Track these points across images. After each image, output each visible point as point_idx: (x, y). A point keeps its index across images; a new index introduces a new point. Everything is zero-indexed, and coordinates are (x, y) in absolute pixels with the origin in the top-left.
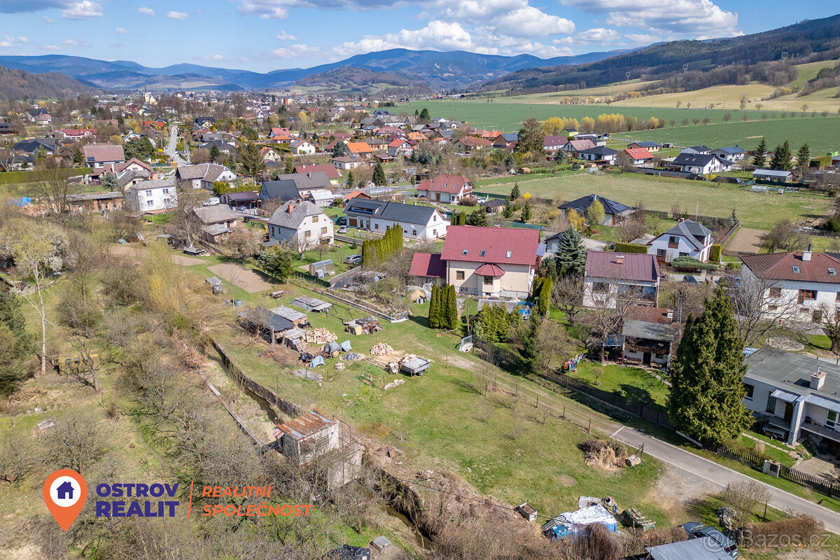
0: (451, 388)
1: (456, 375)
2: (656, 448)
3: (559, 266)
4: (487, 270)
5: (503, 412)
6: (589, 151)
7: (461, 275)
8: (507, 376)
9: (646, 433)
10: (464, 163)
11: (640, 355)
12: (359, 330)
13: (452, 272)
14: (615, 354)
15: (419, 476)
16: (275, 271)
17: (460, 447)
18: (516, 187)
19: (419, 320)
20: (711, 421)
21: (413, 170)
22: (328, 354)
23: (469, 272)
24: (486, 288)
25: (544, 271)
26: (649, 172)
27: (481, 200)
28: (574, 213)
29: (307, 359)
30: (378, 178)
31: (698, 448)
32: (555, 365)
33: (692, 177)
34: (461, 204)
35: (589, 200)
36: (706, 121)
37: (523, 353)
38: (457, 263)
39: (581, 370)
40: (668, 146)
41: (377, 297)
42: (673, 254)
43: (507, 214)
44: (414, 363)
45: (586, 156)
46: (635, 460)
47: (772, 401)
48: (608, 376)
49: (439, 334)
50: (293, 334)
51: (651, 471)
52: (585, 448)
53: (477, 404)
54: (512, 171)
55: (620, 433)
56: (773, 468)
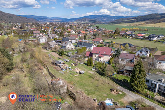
0: (88, 77)
1: (90, 75)
2: (126, 91)
3: (116, 56)
4: (100, 55)
5: (97, 82)
6: (130, 35)
7: (95, 56)
8: (100, 76)
10: (103, 36)
11: (128, 73)
12: (73, 65)
14: (122, 73)
17: (86, 87)
19: (86, 64)
20: (137, 86)
22: (66, 69)
23: (97, 56)
24: (100, 59)
25: (113, 56)
26: (142, 39)
27: (104, 43)
28: (122, 46)
29: (62, 69)
32: (110, 74)
33: (151, 40)
34: (100, 43)
35: (126, 43)
37: (103, 71)
38: (95, 54)
39: (115, 75)
40: (147, 34)
41: (79, 59)
42: (141, 55)
43: (109, 46)
44: (82, 71)
46: (121, 93)
47: (152, 84)
48: (120, 77)
49: (89, 67)
50: (60, 65)
51: (124, 95)
52: (111, 90)
53: (92, 80)
55: (119, 88)
56: (150, 97)
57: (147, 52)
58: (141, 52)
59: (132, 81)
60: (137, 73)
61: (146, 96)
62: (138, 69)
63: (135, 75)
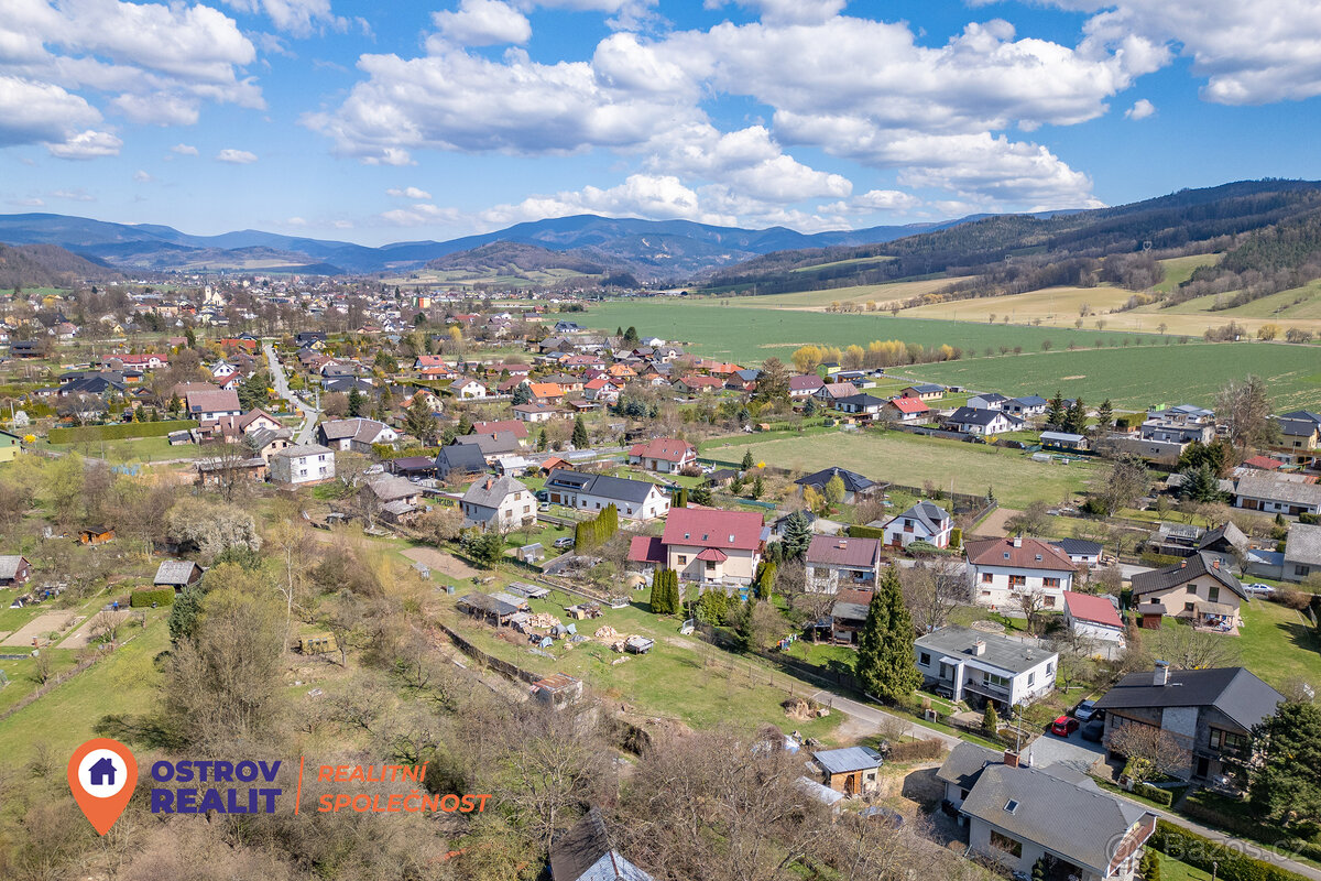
0: (673, 663)
1: (679, 654)
2: (843, 704)
3: (785, 550)
4: (708, 554)
5: (719, 681)
6: (849, 399)
7: (683, 560)
8: (726, 654)
9: (840, 695)
10: (686, 416)
11: (848, 635)
12: (581, 615)
13: (674, 557)
14: (825, 635)
15: (650, 723)
16: (482, 555)
17: (682, 705)
18: (749, 454)
19: (640, 606)
20: (886, 679)
21: (620, 425)
22: (555, 636)
23: (691, 557)
24: (708, 573)
25: (770, 555)
26: (919, 431)
27: (706, 470)
28: (810, 490)
29: (536, 640)
30: (579, 437)
31: (879, 704)
32: (770, 644)
33: (970, 438)
34: (682, 474)
35: (830, 473)
36: (1018, 350)
37: (739, 632)
38: (678, 548)
39: (794, 648)
40: (956, 390)
41: (595, 583)
42: (908, 539)
43: (736, 490)
44: (639, 642)
45: (845, 406)
46: (825, 712)
47: (943, 665)
48: (818, 653)
49: (661, 619)
50: (518, 617)
51: (837, 719)
52: (785, 705)
53: (696, 675)
54: (748, 428)
55: (819, 695)
56: (932, 715)
57: (937, 522)
58: (908, 526)
59: (866, 662)
60: (882, 627)
61: (921, 714)
62: (885, 611)
63: (875, 634)
